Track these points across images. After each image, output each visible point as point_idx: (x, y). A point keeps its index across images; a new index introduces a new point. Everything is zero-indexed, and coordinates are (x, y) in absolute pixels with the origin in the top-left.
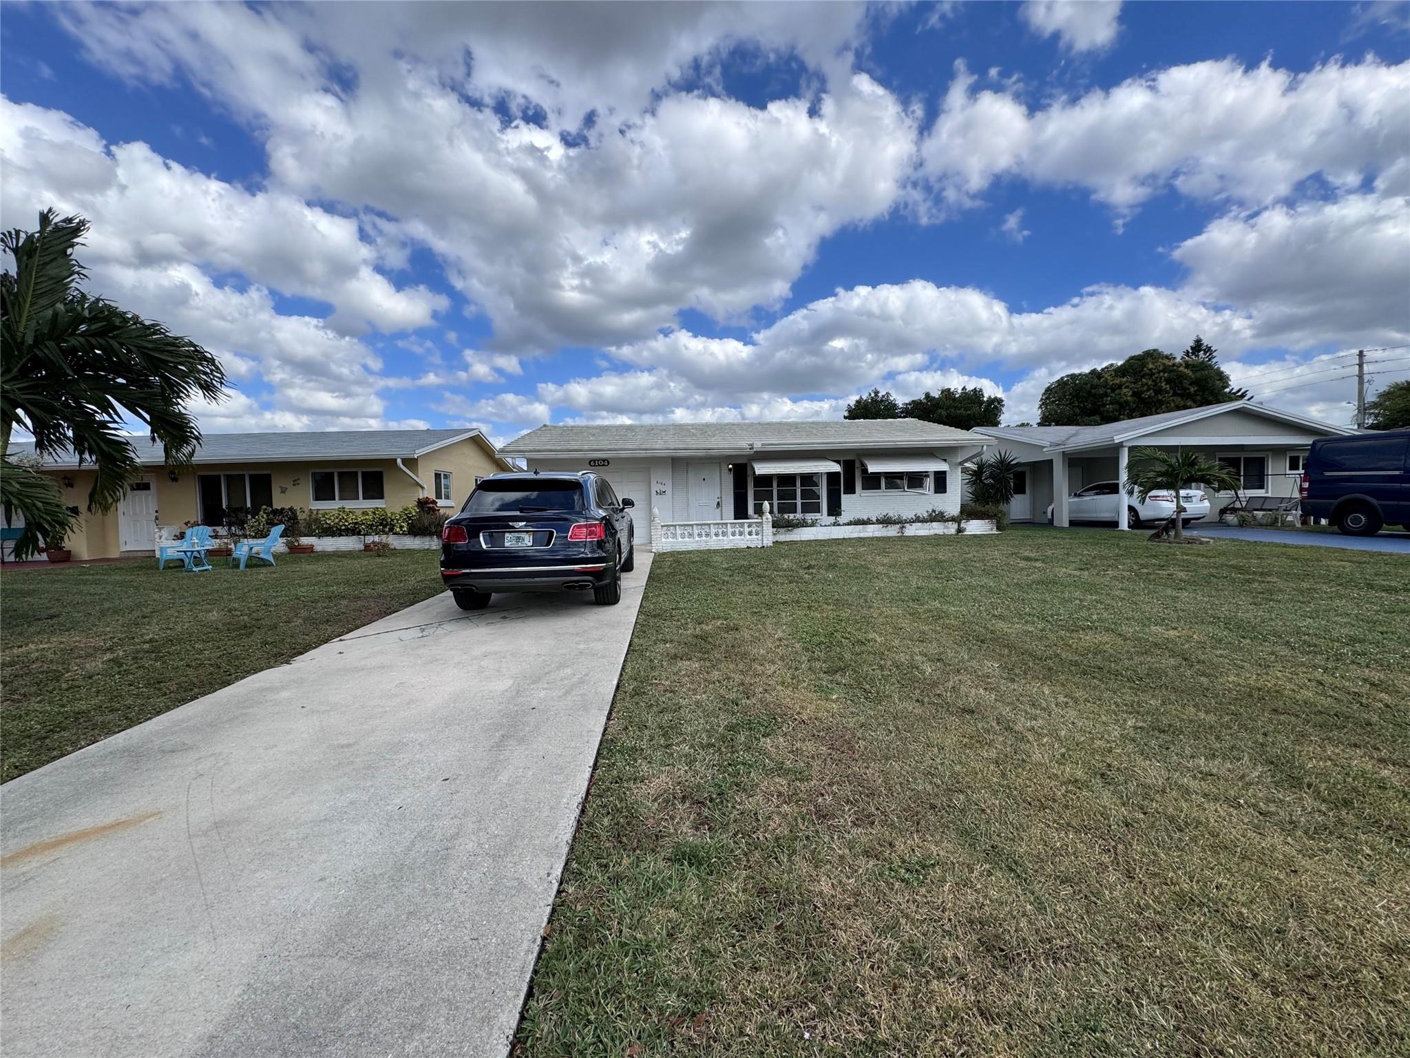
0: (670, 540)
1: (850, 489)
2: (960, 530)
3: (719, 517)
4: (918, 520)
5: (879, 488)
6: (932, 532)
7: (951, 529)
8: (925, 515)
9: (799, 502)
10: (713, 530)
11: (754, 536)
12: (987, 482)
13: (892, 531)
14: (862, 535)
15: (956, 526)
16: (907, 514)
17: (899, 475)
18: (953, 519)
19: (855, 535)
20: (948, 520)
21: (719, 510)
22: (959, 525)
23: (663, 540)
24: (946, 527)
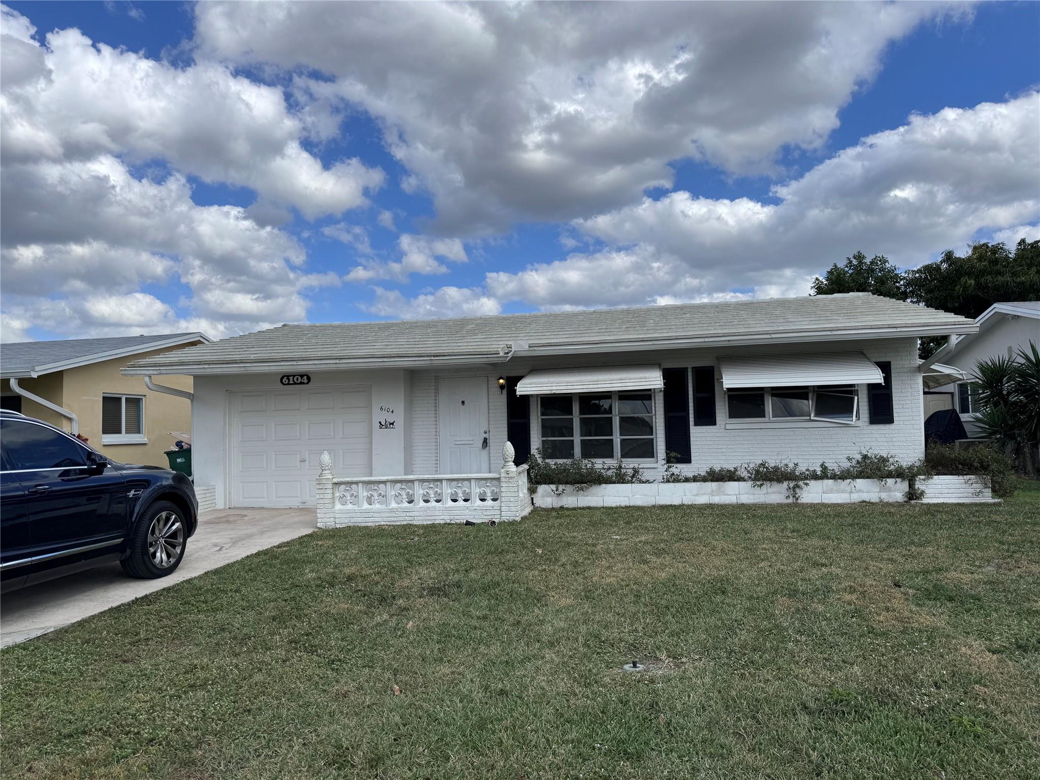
0: (350, 506)
1: (707, 417)
2: (913, 495)
3: (485, 466)
4: (825, 474)
5: (762, 414)
6: (856, 498)
7: (896, 491)
8: (846, 465)
9: (617, 438)
10: (476, 490)
11: (489, 503)
12: (1013, 398)
13: (774, 494)
14: (716, 500)
15: (904, 486)
16: (807, 463)
17: (800, 392)
18: (899, 474)
19: (702, 500)
20: (890, 475)
21: (485, 452)
22: (911, 486)
23: (338, 506)
24: (884, 489)
